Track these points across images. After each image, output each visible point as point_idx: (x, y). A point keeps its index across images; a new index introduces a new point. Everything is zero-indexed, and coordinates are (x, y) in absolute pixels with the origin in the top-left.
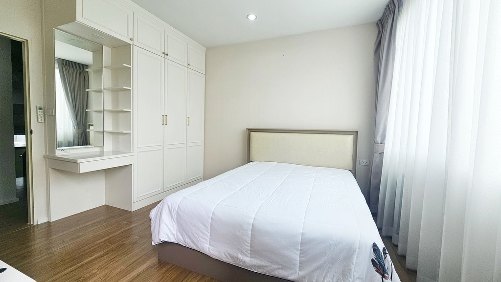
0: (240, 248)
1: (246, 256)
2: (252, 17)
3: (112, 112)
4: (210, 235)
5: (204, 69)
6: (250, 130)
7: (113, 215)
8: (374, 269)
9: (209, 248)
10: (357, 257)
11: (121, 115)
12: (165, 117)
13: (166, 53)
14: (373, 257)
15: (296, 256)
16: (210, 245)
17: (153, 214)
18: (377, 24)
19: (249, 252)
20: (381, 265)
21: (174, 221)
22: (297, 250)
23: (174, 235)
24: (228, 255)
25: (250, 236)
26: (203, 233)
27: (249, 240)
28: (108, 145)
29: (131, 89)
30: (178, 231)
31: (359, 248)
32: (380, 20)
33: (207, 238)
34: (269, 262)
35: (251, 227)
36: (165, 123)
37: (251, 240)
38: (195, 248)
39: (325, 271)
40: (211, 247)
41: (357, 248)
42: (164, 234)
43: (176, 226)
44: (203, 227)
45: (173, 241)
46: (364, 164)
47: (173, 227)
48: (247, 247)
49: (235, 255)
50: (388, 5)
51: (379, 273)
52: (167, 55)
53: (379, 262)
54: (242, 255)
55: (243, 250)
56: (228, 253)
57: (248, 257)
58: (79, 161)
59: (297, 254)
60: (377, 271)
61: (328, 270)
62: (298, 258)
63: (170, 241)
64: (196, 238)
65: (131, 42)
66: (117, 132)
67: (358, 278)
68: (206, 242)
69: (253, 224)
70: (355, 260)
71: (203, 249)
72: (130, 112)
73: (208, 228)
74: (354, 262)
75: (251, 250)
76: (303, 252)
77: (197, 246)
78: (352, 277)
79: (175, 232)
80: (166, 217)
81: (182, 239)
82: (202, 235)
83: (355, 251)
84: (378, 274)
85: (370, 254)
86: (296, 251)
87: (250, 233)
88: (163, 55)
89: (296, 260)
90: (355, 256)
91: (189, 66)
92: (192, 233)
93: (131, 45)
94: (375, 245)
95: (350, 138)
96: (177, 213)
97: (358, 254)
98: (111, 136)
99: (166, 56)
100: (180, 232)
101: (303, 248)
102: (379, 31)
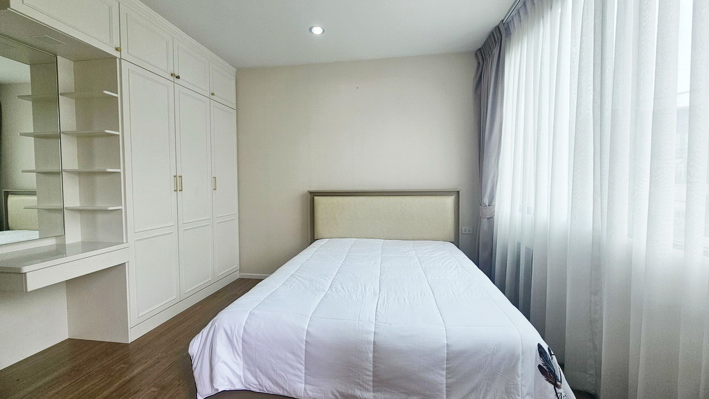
0: (357, 380)
1: (367, 390)
2: (317, 31)
3: (79, 173)
4: (305, 368)
5: (234, 102)
6: (314, 194)
7: (92, 356)
8: (543, 378)
9: (305, 389)
10: (522, 366)
11: (99, 179)
12: (178, 179)
13: (177, 75)
14: (540, 362)
15: (441, 379)
16: (305, 383)
17: (195, 347)
18: (476, 54)
19: (371, 384)
20: (551, 371)
21: (239, 355)
22: (443, 369)
23: (239, 377)
24: (338, 394)
25: (372, 360)
26: (292, 367)
27: (370, 366)
28: (74, 233)
29: (120, 133)
30: (247, 371)
31: (523, 354)
32: (480, 49)
33: (300, 374)
34: (402, 393)
35: (372, 347)
36: (178, 188)
37: (374, 367)
38: (281, 392)
39: (483, 392)
40: (308, 387)
41: (521, 354)
42: (223, 379)
43: (241, 362)
44: (292, 357)
45: (239, 387)
46: (467, 232)
47: (238, 364)
48: (368, 378)
49: (350, 392)
50: (493, 33)
51: (550, 382)
52: (178, 77)
53: (549, 368)
54: (360, 390)
55: (362, 383)
56: (338, 392)
57: (370, 391)
58: (25, 269)
59: (443, 375)
60: (547, 380)
61: (487, 390)
62: (444, 381)
63: (233, 389)
64: (281, 376)
65: (116, 54)
66: (90, 208)
67: (527, 394)
68: (297, 379)
69: (374, 342)
70: (520, 371)
71: (294, 391)
72: (120, 173)
73: (301, 358)
74: (520, 373)
75: (373, 381)
76: (449, 371)
77: (283, 389)
78: (520, 394)
79: (240, 373)
80: (222, 349)
81: (257, 383)
82: (292, 371)
83: (518, 359)
84: (549, 384)
85: (536, 359)
86: (441, 372)
87: (371, 355)
88: (172, 78)
89: (442, 384)
90: (520, 365)
91: (212, 97)
92: (274, 370)
93: (116, 58)
94: (540, 346)
95: (450, 201)
96: (243, 341)
97: (523, 362)
98: (78, 215)
99: (176, 80)
100: (249, 370)
101: (449, 365)
102: (479, 63)
